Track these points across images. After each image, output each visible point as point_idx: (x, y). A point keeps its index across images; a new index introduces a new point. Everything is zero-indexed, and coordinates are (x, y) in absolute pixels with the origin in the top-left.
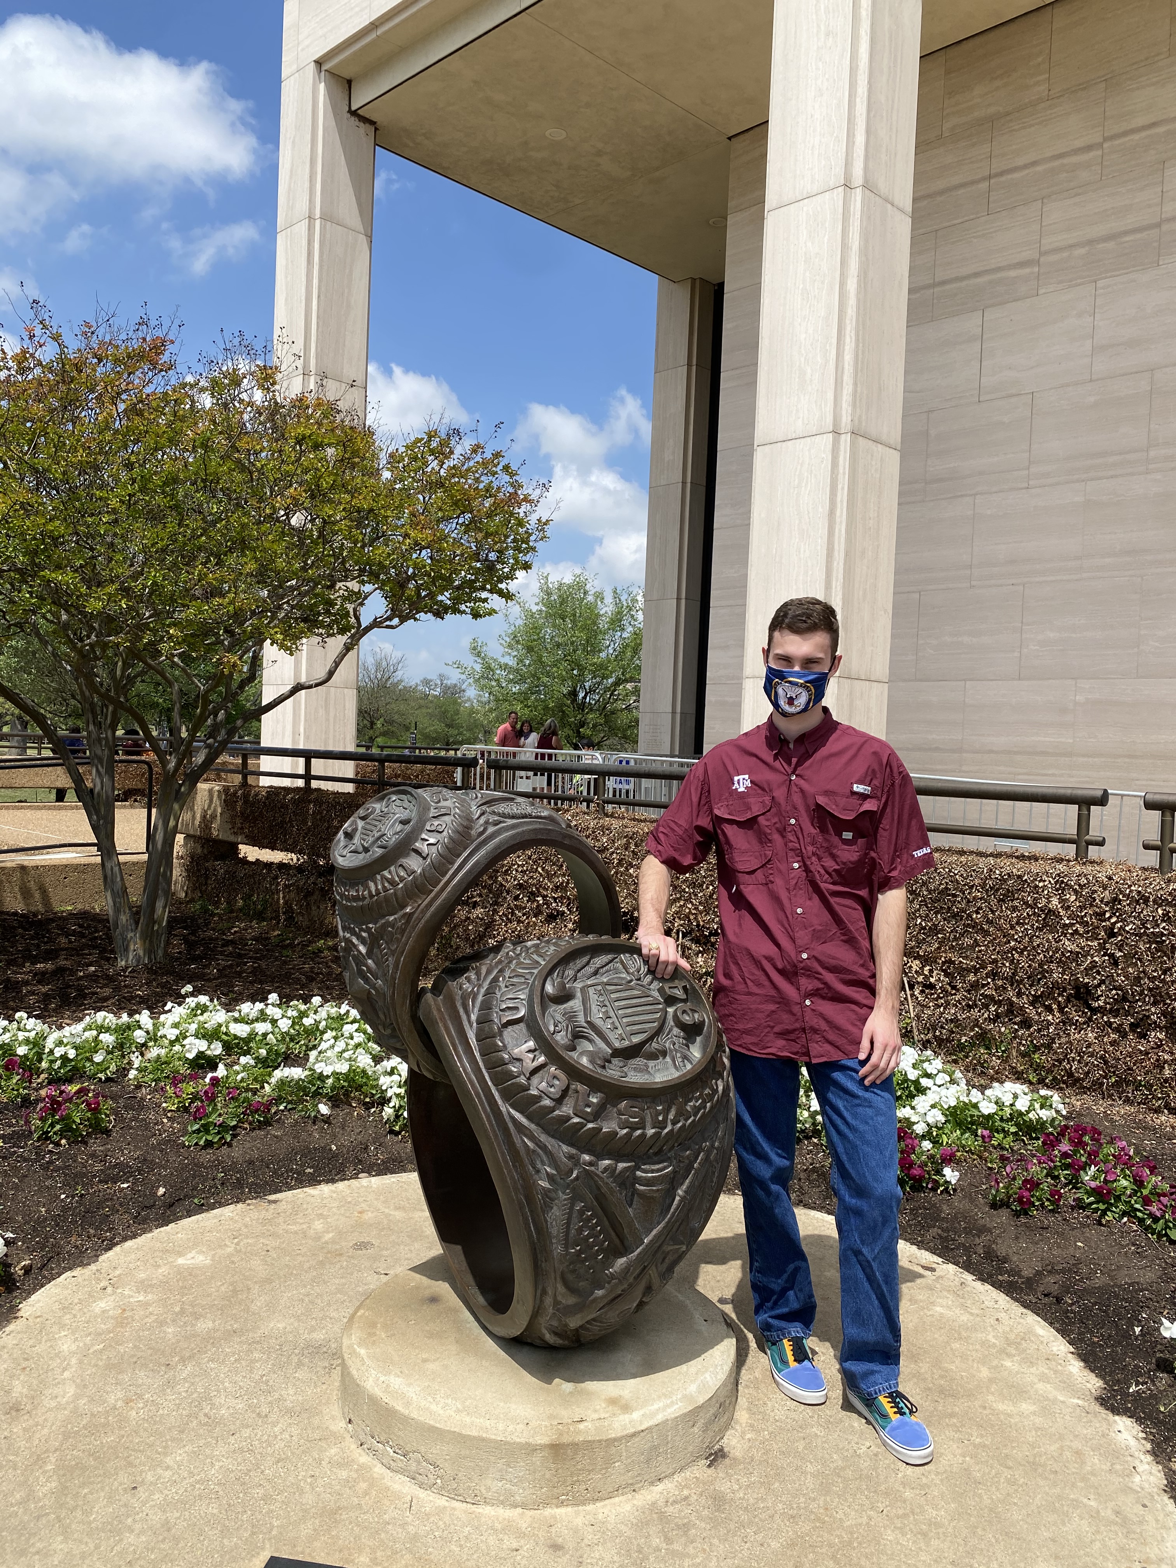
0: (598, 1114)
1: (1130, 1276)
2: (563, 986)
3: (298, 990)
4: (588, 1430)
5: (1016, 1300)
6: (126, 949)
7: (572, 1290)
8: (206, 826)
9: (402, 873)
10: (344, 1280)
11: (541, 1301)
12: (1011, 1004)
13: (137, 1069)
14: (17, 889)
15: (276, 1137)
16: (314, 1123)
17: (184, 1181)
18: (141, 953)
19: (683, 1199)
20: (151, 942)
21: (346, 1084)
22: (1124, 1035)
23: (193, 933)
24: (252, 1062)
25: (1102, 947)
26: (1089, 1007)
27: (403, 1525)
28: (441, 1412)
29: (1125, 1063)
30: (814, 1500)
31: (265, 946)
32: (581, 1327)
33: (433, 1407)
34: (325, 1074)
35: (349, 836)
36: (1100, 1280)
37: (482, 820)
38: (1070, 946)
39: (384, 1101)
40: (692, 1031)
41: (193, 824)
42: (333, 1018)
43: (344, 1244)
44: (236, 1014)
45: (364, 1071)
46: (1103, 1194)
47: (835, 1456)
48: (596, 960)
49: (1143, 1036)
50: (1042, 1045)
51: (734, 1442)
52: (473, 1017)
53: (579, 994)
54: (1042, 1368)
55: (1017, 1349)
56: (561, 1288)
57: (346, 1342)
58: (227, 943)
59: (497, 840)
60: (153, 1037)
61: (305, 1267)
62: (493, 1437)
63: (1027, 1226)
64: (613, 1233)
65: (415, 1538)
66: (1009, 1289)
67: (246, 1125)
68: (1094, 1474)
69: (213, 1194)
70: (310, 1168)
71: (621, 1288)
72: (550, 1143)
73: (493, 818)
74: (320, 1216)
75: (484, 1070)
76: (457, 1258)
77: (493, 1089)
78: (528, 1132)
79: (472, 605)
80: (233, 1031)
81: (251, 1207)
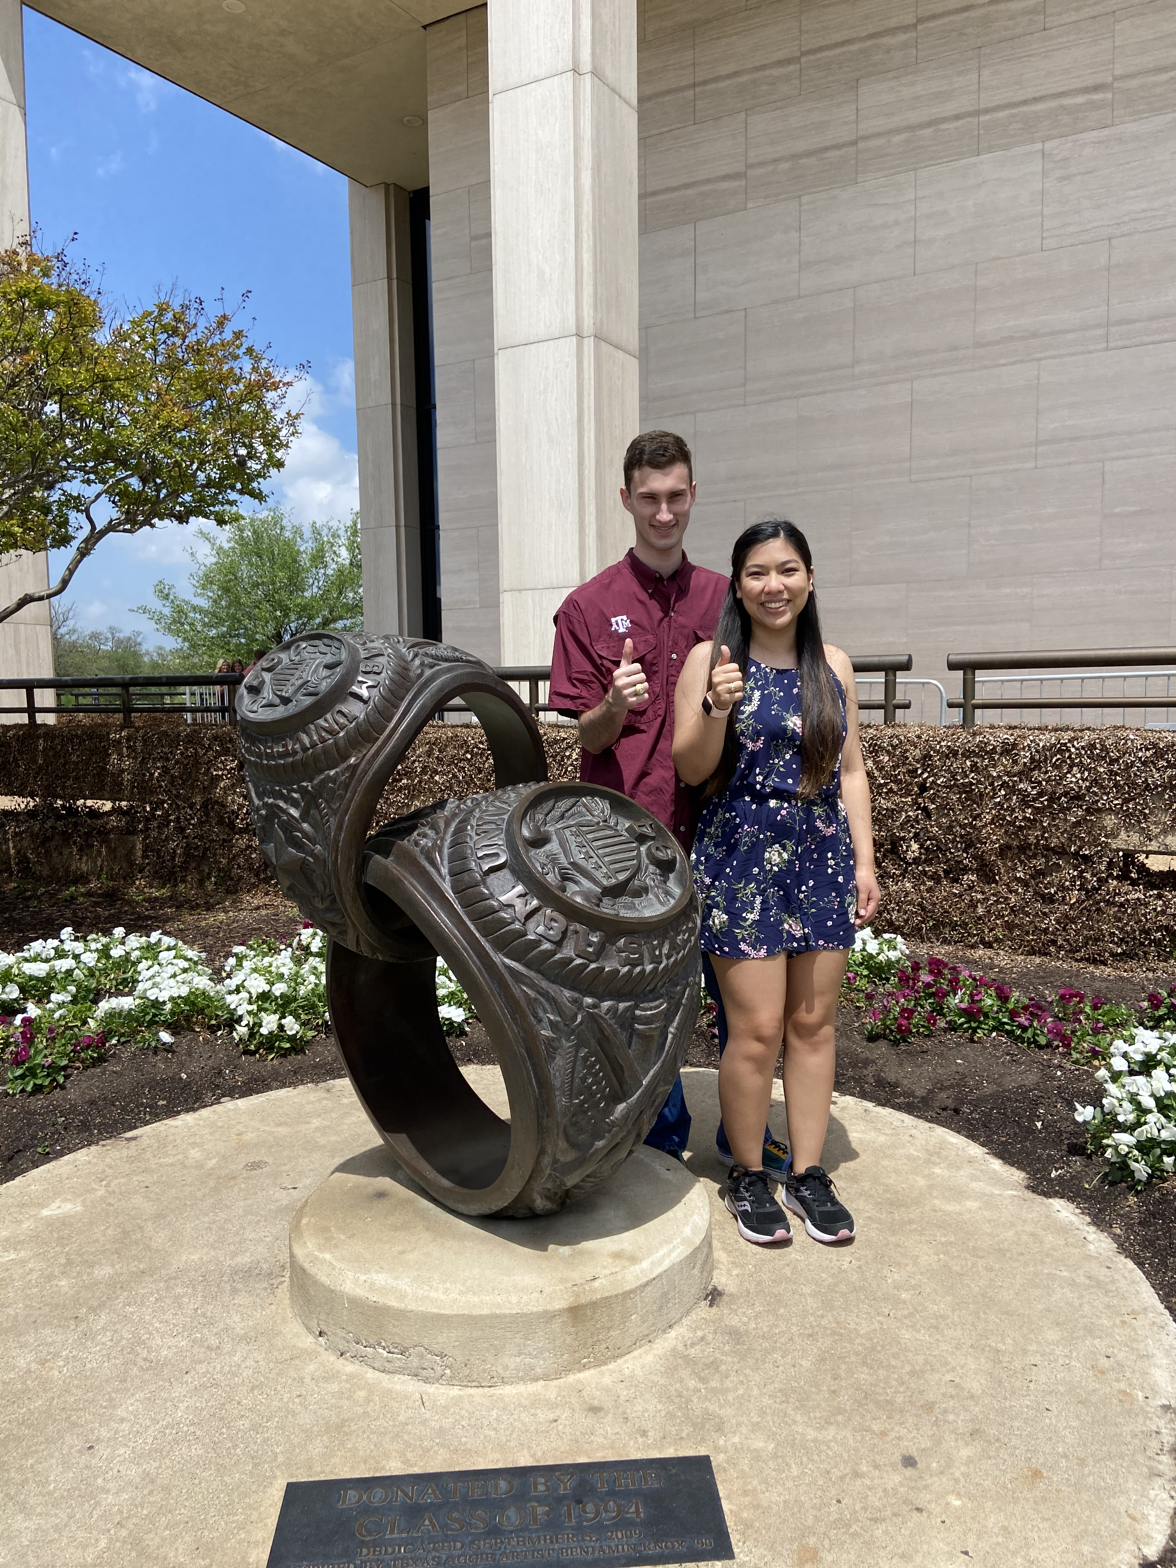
0: (600, 952)
1: (1015, 1081)
4: (603, 1287)
5: (919, 1117)
7: (573, 1145)
9: (342, 720)
10: (249, 1202)
11: (538, 1162)
15: (116, 1072)
16: (155, 1053)
17: (19, 1131)
19: (674, 1035)
21: (186, 1008)
22: (938, 881)
24: (67, 999)
25: (915, 802)
26: (904, 859)
27: (424, 1422)
28: (443, 1297)
30: (823, 1317)
32: (576, 1186)
33: (433, 1294)
34: (161, 1000)
35: (254, 690)
36: (988, 1088)
37: (417, 662)
38: (885, 804)
39: (233, 1021)
40: (666, 867)
42: (143, 947)
43: (233, 1167)
44: (26, 954)
45: (204, 993)
46: (973, 1013)
47: (824, 1275)
48: (560, 804)
49: (956, 880)
51: (723, 1280)
54: (967, 1170)
55: (939, 1157)
56: (562, 1144)
57: (299, 1252)
59: (437, 683)
61: (199, 1194)
62: (508, 1311)
63: (909, 1053)
64: (614, 1078)
65: (441, 1432)
66: (909, 1109)
67: (79, 1064)
68: (1055, 1250)
69: (58, 1140)
70: (163, 1099)
71: (621, 1135)
72: (552, 989)
73: (428, 660)
74: (194, 1145)
75: (469, 923)
76: (404, 1145)
77: (483, 941)
78: (527, 980)
79: (217, 509)
80: (27, 972)
81: (108, 1147)
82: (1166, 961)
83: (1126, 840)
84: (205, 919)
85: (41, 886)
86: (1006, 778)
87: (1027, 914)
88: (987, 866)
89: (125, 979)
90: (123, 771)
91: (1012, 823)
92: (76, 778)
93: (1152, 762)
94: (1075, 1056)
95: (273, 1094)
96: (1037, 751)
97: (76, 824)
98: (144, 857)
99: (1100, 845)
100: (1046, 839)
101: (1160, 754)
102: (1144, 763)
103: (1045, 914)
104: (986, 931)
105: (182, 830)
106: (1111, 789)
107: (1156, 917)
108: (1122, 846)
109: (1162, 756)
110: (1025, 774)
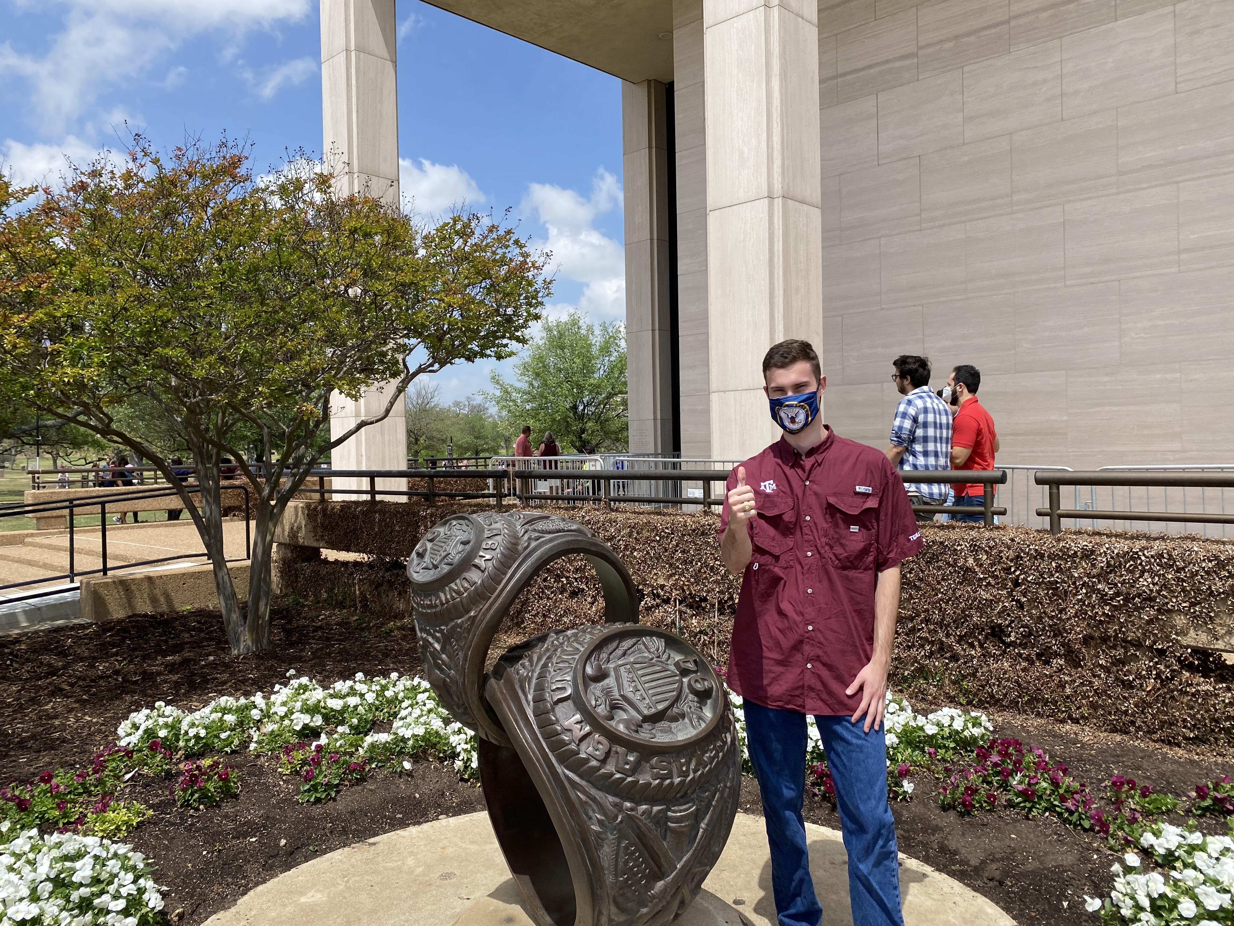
0: (635, 769)
1: (1055, 860)
2: (599, 667)
3: (377, 665)
5: (968, 885)
6: (238, 641)
7: (622, 910)
8: (294, 535)
9: (466, 585)
10: (435, 907)
11: (598, 920)
12: (942, 643)
13: (256, 742)
14: (145, 595)
15: (371, 790)
16: (400, 777)
17: (300, 832)
18: (250, 644)
19: (705, 830)
20: (257, 633)
21: (423, 744)
22: (1032, 663)
23: (290, 622)
24: (348, 731)
25: (1010, 594)
26: (1004, 642)
29: (1035, 685)
31: (347, 629)
34: (407, 737)
35: (420, 555)
36: (1032, 865)
37: (526, 537)
38: (984, 595)
39: (455, 755)
40: (703, 696)
41: (283, 534)
42: (408, 689)
43: (432, 875)
44: (331, 691)
45: (437, 732)
46: (1029, 795)
48: (624, 643)
49: (1047, 663)
50: (968, 674)
52: (530, 697)
53: (612, 673)
56: (613, 909)
58: (317, 629)
59: (539, 553)
60: (267, 715)
61: (403, 897)
63: (971, 824)
64: (652, 863)
66: (961, 876)
67: (346, 783)
69: (324, 841)
70: (400, 813)
71: (661, 905)
72: (599, 795)
73: (535, 535)
74: (411, 854)
75: (541, 740)
76: (526, 886)
77: (550, 754)
78: (581, 787)
80: (330, 706)
81: (356, 850)
83: (1196, 638)
85: (373, 618)
86: (1086, 579)
87: (1110, 697)
88: (1073, 652)
89: (393, 713)
91: (1093, 618)
92: (398, 542)
93: (1215, 572)
94: (1112, 842)
95: (475, 815)
96: (1112, 558)
99: (1172, 641)
100: (1124, 633)
101: (1221, 565)
102: (1207, 573)
103: (1124, 697)
104: (1073, 708)
106: (1180, 593)
107: (1225, 707)
108: (1192, 644)
109: (1224, 567)
110: (1103, 576)
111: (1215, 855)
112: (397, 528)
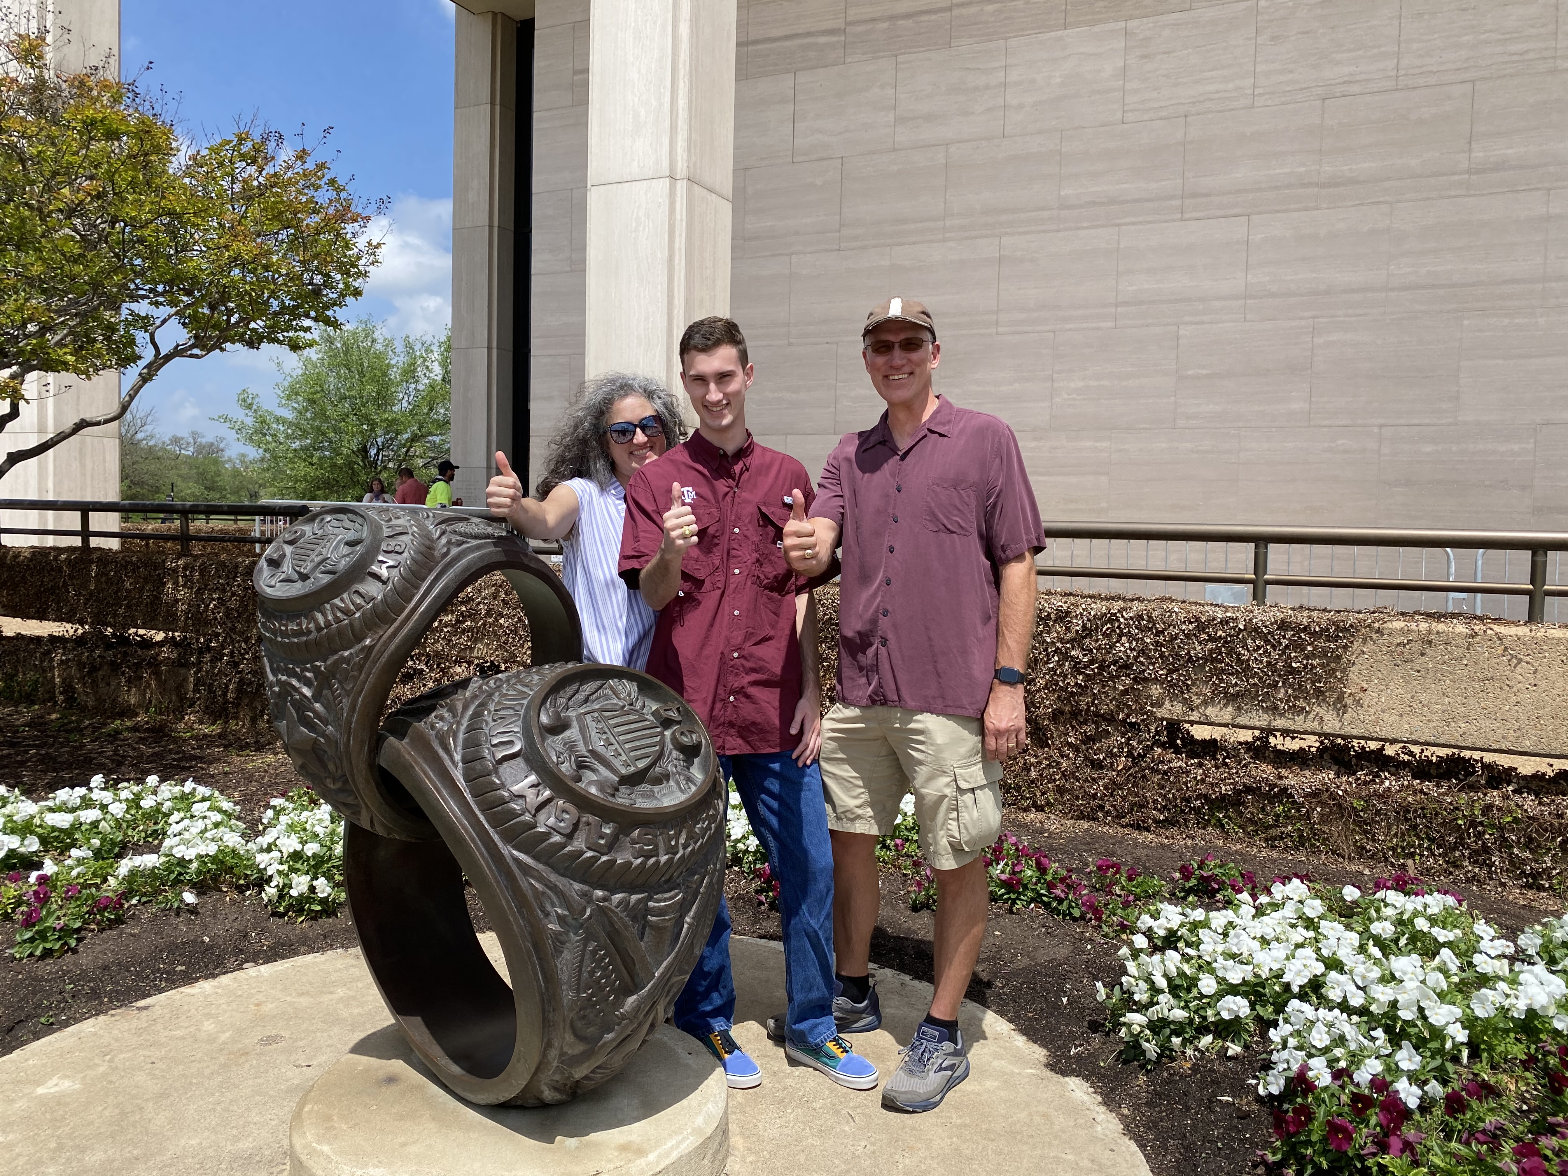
0: (612, 845)
1: (1047, 954)
7: (580, 1037)
9: (359, 601)
10: (259, 1081)
11: (544, 1055)
15: (133, 935)
16: (178, 914)
17: (22, 1000)
19: (691, 926)
21: (214, 867)
24: (87, 855)
31: (42, 732)
32: (586, 1078)
34: (187, 858)
35: (274, 563)
36: (1022, 962)
37: (444, 540)
39: (262, 881)
40: (690, 752)
42: (176, 798)
43: (247, 1041)
44: (50, 803)
45: (233, 851)
47: (837, 1162)
48: (585, 687)
54: (991, 1048)
56: (569, 1037)
57: (298, 1143)
59: (464, 561)
61: (207, 1072)
64: (625, 971)
67: (93, 926)
68: (1064, 1132)
69: (64, 1009)
70: (181, 965)
71: (631, 1028)
72: (561, 882)
73: (455, 538)
74: (208, 1016)
75: (477, 811)
76: (418, 1030)
77: (491, 831)
78: (536, 873)
79: (291, 334)
80: (50, 823)
81: (117, 1018)
82: (1204, 828)
83: (1171, 710)
84: (253, 761)
85: (85, 717)
86: (1059, 645)
89: (155, 831)
90: (177, 601)
91: (1064, 689)
92: (128, 607)
93: (1195, 635)
94: (1106, 929)
95: (299, 960)
96: (1089, 620)
97: (125, 654)
98: (196, 690)
99: (1146, 713)
100: (1096, 706)
101: (1201, 627)
102: (1187, 636)
103: (1094, 779)
104: (1038, 794)
105: (236, 665)
106: (1157, 659)
107: (1197, 784)
108: (1166, 716)
109: (1204, 630)
110: (1077, 641)
111: (1220, 931)
112: (128, 585)
